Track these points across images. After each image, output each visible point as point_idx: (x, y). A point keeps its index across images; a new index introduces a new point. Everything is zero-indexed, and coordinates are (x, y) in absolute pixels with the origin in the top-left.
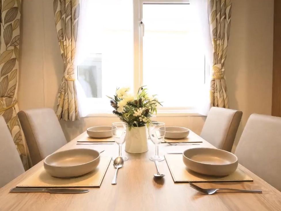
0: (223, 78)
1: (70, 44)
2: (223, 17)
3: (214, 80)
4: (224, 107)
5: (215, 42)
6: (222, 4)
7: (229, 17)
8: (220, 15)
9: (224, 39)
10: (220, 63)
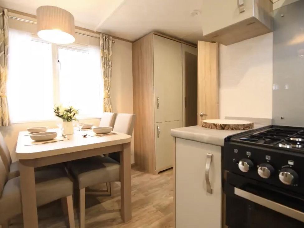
0: (109, 97)
1: (4, 71)
2: (108, 67)
3: (105, 99)
4: (110, 112)
5: (105, 79)
6: (107, 60)
7: (111, 67)
8: (107, 65)
9: (109, 77)
10: (108, 90)
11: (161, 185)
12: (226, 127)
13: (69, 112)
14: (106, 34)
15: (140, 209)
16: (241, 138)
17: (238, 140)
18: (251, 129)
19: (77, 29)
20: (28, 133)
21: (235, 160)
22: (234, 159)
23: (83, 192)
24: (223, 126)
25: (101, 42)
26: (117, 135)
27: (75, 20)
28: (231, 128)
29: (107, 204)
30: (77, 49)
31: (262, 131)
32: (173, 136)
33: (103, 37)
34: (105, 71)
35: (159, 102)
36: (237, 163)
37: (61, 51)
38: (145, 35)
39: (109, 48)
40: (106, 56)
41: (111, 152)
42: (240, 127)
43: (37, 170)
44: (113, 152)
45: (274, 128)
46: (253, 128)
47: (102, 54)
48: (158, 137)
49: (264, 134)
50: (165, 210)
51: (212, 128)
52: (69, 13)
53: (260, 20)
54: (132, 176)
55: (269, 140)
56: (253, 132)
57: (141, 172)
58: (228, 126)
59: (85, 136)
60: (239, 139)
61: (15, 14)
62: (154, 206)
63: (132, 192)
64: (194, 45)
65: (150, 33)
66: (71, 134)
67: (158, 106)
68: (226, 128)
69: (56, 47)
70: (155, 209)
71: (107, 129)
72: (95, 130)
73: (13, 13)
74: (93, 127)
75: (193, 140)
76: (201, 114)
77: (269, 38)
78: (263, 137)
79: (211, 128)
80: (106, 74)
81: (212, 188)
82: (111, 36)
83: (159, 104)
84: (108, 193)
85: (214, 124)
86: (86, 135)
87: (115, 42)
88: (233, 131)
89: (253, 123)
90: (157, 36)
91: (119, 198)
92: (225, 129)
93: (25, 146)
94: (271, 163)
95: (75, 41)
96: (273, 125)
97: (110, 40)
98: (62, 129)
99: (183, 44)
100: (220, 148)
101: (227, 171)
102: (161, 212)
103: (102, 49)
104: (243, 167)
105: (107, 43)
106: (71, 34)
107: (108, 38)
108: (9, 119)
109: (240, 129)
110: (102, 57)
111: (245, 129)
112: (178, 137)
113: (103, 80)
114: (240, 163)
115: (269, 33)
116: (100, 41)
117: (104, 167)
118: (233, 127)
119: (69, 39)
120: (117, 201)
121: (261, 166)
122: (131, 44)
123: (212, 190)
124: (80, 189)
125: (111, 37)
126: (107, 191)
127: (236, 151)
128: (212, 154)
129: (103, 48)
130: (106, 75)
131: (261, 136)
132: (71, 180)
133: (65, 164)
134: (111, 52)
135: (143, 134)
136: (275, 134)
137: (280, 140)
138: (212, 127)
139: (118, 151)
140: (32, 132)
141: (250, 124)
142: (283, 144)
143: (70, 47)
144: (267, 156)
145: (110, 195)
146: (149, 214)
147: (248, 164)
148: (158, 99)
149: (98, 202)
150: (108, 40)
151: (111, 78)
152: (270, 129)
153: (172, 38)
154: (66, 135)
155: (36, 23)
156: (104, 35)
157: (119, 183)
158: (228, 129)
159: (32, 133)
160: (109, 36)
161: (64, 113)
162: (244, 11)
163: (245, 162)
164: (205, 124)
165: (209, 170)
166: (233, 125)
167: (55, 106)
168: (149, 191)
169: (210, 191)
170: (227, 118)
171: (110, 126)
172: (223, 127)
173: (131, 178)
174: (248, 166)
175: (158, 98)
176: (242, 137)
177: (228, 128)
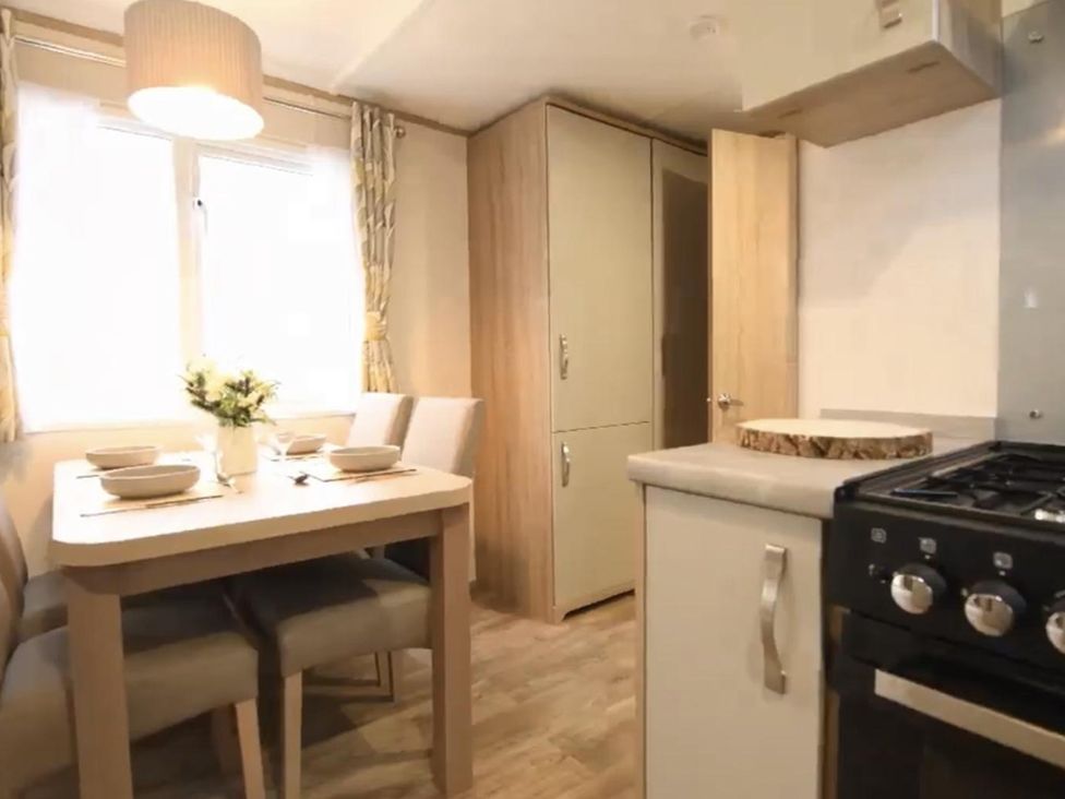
0: (384, 338)
2: (380, 224)
3: (367, 342)
4: (389, 391)
5: (368, 268)
6: (378, 199)
7: (391, 225)
8: (375, 217)
9: (382, 262)
10: (379, 309)
11: (573, 662)
12: (833, 448)
13: (239, 390)
14: (373, 105)
15: (500, 748)
16: (897, 490)
17: (885, 495)
18: (924, 454)
19: (271, 85)
20: (88, 467)
21: (875, 570)
22: (872, 567)
23: (293, 689)
24: (819, 444)
25: (356, 133)
26: (416, 477)
27: (263, 50)
28: (850, 452)
29: (379, 731)
30: (270, 160)
31: (964, 461)
32: (636, 481)
33: (362, 115)
34: (368, 243)
35: (566, 356)
36: (883, 582)
37: (207, 164)
38: (516, 110)
39: (383, 154)
40: (371, 186)
41: (395, 541)
42: (884, 448)
43: (128, 603)
44: (402, 539)
45: (1005, 453)
46: (931, 451)
47: (360, 178)
48: (565, 484)
49: (976, 472)
50: (594, 753)
51: (781, 450)
52: (244, 25)
53: (957, 55)
54: (473, 628)
55: (993, 497)
56: (931, 465)
57: (503, 612)
58: (839, 445)
59: (300, 481)
60: (888, 491)
61: (41, 29)
62: (551, 740)
63: (473, 687)
64: (698, 147)
65: (533, 100)
66: (246, 474)
67: (563, 371)
68: (833, 451)
69: (189, 153)
70: (558, 750)
71: (379, 453)
72: (337, 458)
73: (36, 27)
74: (328, 448)
75: (713, 497)
76: (723, 399)
77: (986, 120)
78: (972, 486)
79: (778, 452)
80: (372, 252)
81: (783, 672)
82: (390, 111)
83: (567, 362)
84: (383, 691)
85: (787, 438)
86: (305, 477)
87: (404, 134)
88: (857, 461)
89: (930, 435)
90: (559, 110)
91: (427, 707)
92: (830, 454)
93: (82, 516)
94: (1013, 579)
95: (263, 131)
96: (1000, 439)
97: (389, 126)
98: (214, 454)
99: (655, 141)
100: (818, 525)
101: (841, 611)
102: (581, 761)
103: (357, 161)
104: (908, 593)
105: (377, 137)
106: (251, 104)
107: (381, 118)
108: (17, 415)
109: (883, 457)
110: (359, 188)
111: (903, 454)
112: (654, 485)
113: (363, 273)
114: (897, 580)
115: (987, 103)
116: (350, 131)
117: (371, 594)
118: (858, 447)
119: (244, 121)
120: (419, 721)
121: (977, 592)
122: (463, 140)
123: (783, 678)
124: (283, 675)
125: (391, 116)
126: (378, 683)
127: (879, 535)
128: (787, 546)
129: (364, 156)
130: (372, 256)
131: (965, 480)
132: (251, 643)
133: (226, 583)
134: (391, 171)
135: (508, 475)
136: (1011, 473)
137: (1041, 496)
138: (779, 448)
139: (422, 536)
140: (105, 463)
141: (919, 438)
142: (1050, 511)
143: (246, 154)
144: (998, 555)
145: (389, 699)
146: (533, 768)
147: (928, 582)
148: (564, 343)
149: (346, 725)
150: (380, 125)
151: (391, 266)
152: (992, 455)
153: (612, 121)
154: (231, 477)
155: (122, 63)
156: (366, 107)
157: (423, 656)
158: (840, 457)
159: (105, 469)
160: (384, 111)
161: (221, 394)
162: (898, 21)
163: (914, 578)
164: (752, 437)
165: (775, 603)
166: (857, 440)
167: (188, 369)
168: (531, 683)
169: (778, 685)
170: (827, 414)
171: (390, 444)
172: (822, 448)
173: (472, 633)
174: (929, 589)
175: (565, 339)
176: (897, 485)
177: (838, 452)
